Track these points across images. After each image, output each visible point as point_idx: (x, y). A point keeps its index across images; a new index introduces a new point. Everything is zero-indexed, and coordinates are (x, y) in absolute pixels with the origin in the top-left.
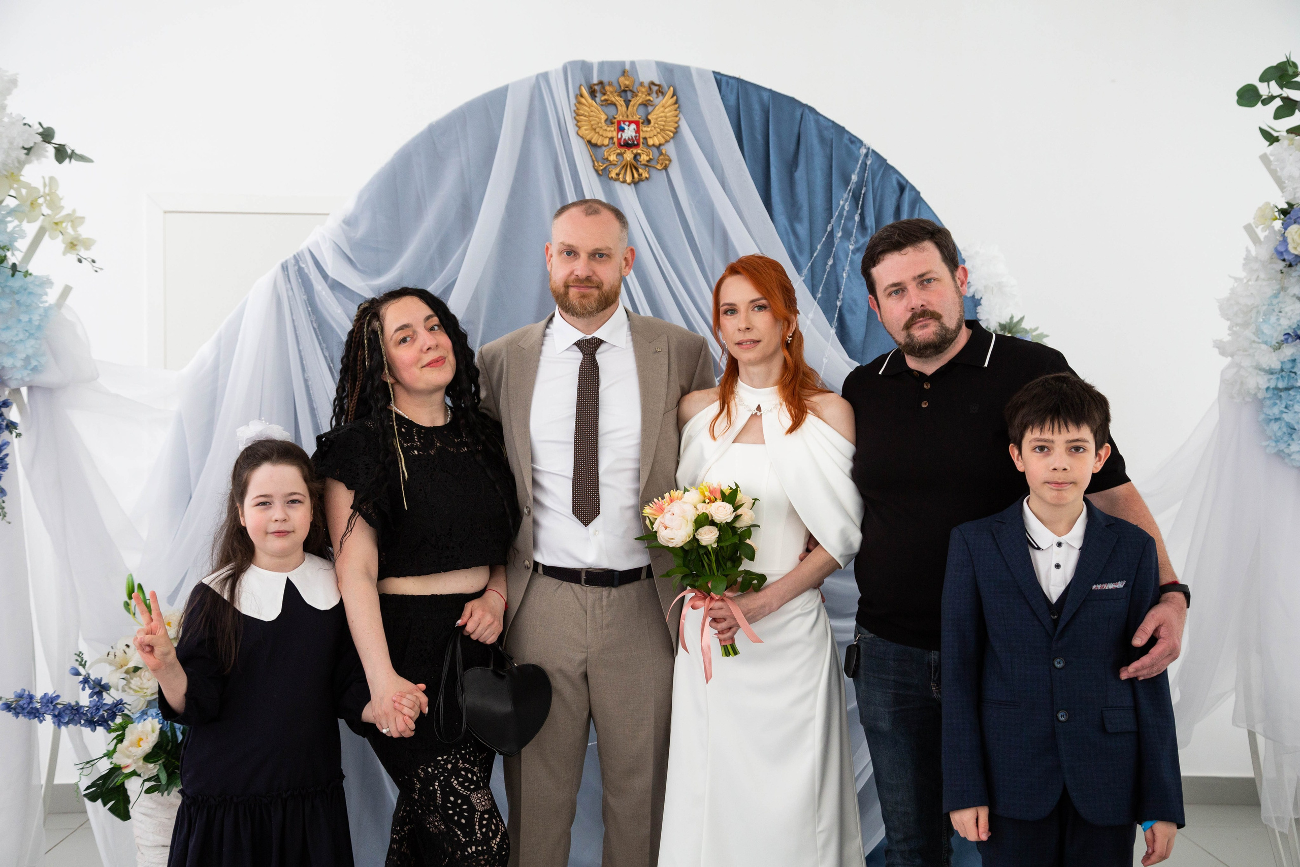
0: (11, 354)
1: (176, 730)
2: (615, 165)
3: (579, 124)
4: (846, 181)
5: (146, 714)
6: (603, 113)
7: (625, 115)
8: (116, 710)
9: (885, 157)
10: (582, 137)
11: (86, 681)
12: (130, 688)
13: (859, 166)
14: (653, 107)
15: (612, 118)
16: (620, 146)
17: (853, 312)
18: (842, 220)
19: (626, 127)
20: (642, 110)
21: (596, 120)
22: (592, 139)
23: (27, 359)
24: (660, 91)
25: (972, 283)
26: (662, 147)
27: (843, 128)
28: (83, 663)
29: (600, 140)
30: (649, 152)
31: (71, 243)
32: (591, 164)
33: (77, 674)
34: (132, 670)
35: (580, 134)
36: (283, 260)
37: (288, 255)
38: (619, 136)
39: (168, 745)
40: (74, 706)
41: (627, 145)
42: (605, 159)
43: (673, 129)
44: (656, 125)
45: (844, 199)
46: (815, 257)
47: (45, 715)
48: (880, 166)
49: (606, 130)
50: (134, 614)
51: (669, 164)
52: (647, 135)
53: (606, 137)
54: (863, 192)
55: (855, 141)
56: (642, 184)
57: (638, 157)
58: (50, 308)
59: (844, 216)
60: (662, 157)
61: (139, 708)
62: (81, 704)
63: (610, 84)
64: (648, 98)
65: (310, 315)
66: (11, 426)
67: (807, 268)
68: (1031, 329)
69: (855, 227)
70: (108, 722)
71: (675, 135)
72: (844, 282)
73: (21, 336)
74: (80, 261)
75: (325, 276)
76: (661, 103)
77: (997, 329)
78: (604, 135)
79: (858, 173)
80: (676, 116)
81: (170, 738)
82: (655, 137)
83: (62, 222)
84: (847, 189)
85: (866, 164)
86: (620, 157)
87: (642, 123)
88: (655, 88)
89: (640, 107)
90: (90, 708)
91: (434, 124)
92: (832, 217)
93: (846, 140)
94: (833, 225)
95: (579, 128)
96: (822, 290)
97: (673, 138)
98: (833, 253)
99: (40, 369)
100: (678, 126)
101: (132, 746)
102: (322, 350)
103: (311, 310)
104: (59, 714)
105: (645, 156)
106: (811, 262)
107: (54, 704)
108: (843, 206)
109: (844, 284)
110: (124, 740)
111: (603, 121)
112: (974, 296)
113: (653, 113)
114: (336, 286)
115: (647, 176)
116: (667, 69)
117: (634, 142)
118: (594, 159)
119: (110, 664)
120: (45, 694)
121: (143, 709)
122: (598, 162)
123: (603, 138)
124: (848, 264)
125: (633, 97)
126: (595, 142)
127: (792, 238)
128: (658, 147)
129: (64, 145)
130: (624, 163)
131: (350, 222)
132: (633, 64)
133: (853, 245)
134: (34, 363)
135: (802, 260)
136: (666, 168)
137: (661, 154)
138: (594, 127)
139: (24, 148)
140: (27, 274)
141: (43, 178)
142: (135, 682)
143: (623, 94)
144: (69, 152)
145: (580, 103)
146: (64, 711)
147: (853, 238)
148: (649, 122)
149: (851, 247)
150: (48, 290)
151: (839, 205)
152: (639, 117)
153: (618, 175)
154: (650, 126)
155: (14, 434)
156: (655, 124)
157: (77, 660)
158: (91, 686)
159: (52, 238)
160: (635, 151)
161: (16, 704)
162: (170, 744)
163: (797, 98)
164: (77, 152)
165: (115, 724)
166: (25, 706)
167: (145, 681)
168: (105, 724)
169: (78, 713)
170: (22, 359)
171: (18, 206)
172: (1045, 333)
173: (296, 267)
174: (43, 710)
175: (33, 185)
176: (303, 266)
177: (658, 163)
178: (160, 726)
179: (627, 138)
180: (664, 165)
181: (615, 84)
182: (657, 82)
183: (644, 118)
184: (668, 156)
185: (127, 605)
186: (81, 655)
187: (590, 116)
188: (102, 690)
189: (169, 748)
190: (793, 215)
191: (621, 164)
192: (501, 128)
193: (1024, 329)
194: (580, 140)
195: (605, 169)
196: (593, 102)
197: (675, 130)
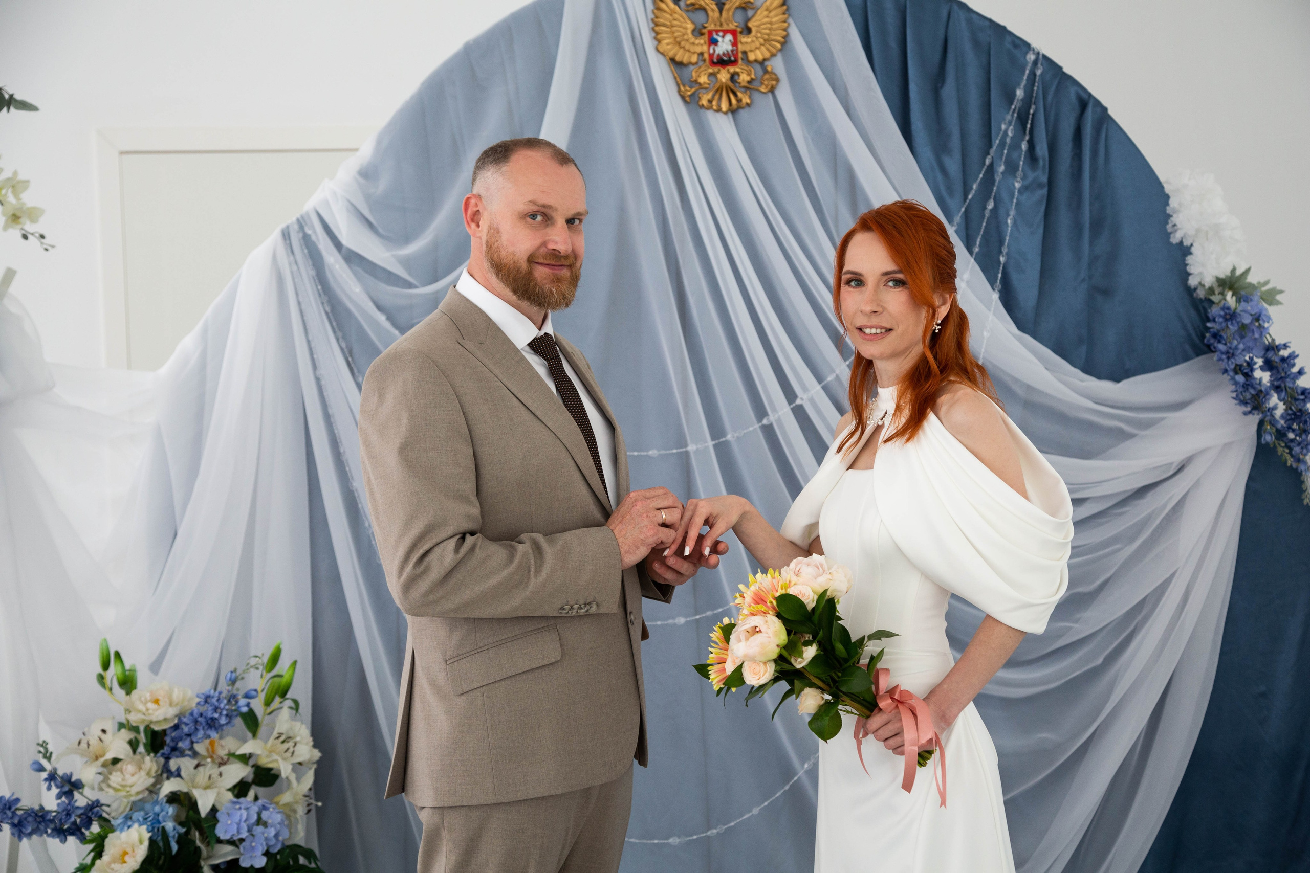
1: (171, 839)
2: (706, 88)
3: (659, 37)
4: (1009, 97)
5: (131, 818)
6: (689, 22)
7: (718, 23)
8: (93, 814)
9: (1060, 63)
10: (662, 54)
11: (52, 777)
12: (109, 786)
13: (1025, 78)
14: (753, 11)
15: (701, 27)
16: (713, 63)
17: (1021, 270)
18: (1004, 149)
19: (720, 39)
20: (740, 16)
21: (680, 31)
22: (675, 55)
25: (1179, 226)
26: (766, 63)
27: (1004, 28)
28: (48, 755)
29: (686, 56)
30: (750, 71)
31: (14, 215)
32: (675, 89)
33: (41, 769)
34: (110, 762)
35: (661, 50)
36: (283, 225)
37: (291, 220)
38: (711, 51)
39: (159, 858)
40: (37, 811)
41: (722, 62)
42: (692, 82)
43: (780, 39)
44: (759, 35)
45: (1007, 122)
46: (970, 200)
47: (2, 825)
48: (1054, 77)
49: (693, 44)
50: (111, 689)
51: (777, 85)
52: (747, 48)
53: (694, 53)
54: (1031, 111)
55: (1022, 45)
56: (742, 112)
57: (736, 77)
59: (1007, 145)
60: (767, 76)
61: (121, 810)
62: (47, 808)
65: (320, 295)
67: (960, 215)
68: (1259, 283)
69: (1023, 159)
70: (81, 829)
71: (784, 47)
72: (1009, 231)
74: (25, 237)
75: (338, 245)
76: (764, 5)
77: (1214, 286)
78: (692, 50)
79: (1025, 87)
80: (785, 22)
81: (162, 850)
82: (757, 50)
83: (1, 189)
84: (1010, 108)
85: (1035, 75)
86: (712, 78)
87: (741, 33)
89: (737, 11)
90: (58, 812)
91: (472, 43)
92: (990, 146)
93: (1007, 44)
94: (992, 157)
95: (659, 41)
96: (980, 242)
97: (780, 50)
98: (993, 194)
100: (788, 34)
101: (114, 862)
102: (338, 340)
104: (20, 822)
105: (745, 75)
106: (965, 206)
107: (12, 810)
108: (1006, 131)
109: (1008, 234)
110: (104, 853)
111: (689, 31)
112: (1181, 242)
113: (754, 19)
114: (352, 258)
115: (748, 101)
117: (730, 58)
118: (680, 82)
119: (82, 755)
121: (126, 813)
122: (684, 86)
123: (690, 54)
124: (1014, 207)
126: (680, 60)
127: (940, 177)
128: (762, 63)
130: (717, 86)
131: (367, 174)
133: (1019, 182)
135: (952, 204)
136: (772, 90)
137: (766, 71)
138: (678, 40)
142: (115, 778)
144: (7, 96)
145: (659, 9)
146: (26, 819)
147: (1020, 173)
148: (749, 31)
149: (1017, 185)
151: (1000, 129)
152: (736, 24)
153: (710, 101)
154: (751, 35)
157: (40, 752)
158: (59, 784)
160: (732, 69)
162: (163, 857)
164: (18, 97)
165: (91, 833)
167: (128, 776)
168: (78, 833)
169: (43, 820)
172: (1279, 288)
173: (301, 235)
176: (309, 232)
177: (762, 84)
178: (150, 834)
179: (721, 53)
180: (769, 87)
183: (742, 25)
184: (775, 74)
185: (101, 678)
186: (44, 745)
187: (672, 26)
188: (72, 788)
189: (161, 862)
190: (940, 147)
191: (714, 87)
192: (557, 45)
193: (1250, 284)
194: (661, 57)
195: (693, 94)
196: (677, 8)
197: (782, 40)
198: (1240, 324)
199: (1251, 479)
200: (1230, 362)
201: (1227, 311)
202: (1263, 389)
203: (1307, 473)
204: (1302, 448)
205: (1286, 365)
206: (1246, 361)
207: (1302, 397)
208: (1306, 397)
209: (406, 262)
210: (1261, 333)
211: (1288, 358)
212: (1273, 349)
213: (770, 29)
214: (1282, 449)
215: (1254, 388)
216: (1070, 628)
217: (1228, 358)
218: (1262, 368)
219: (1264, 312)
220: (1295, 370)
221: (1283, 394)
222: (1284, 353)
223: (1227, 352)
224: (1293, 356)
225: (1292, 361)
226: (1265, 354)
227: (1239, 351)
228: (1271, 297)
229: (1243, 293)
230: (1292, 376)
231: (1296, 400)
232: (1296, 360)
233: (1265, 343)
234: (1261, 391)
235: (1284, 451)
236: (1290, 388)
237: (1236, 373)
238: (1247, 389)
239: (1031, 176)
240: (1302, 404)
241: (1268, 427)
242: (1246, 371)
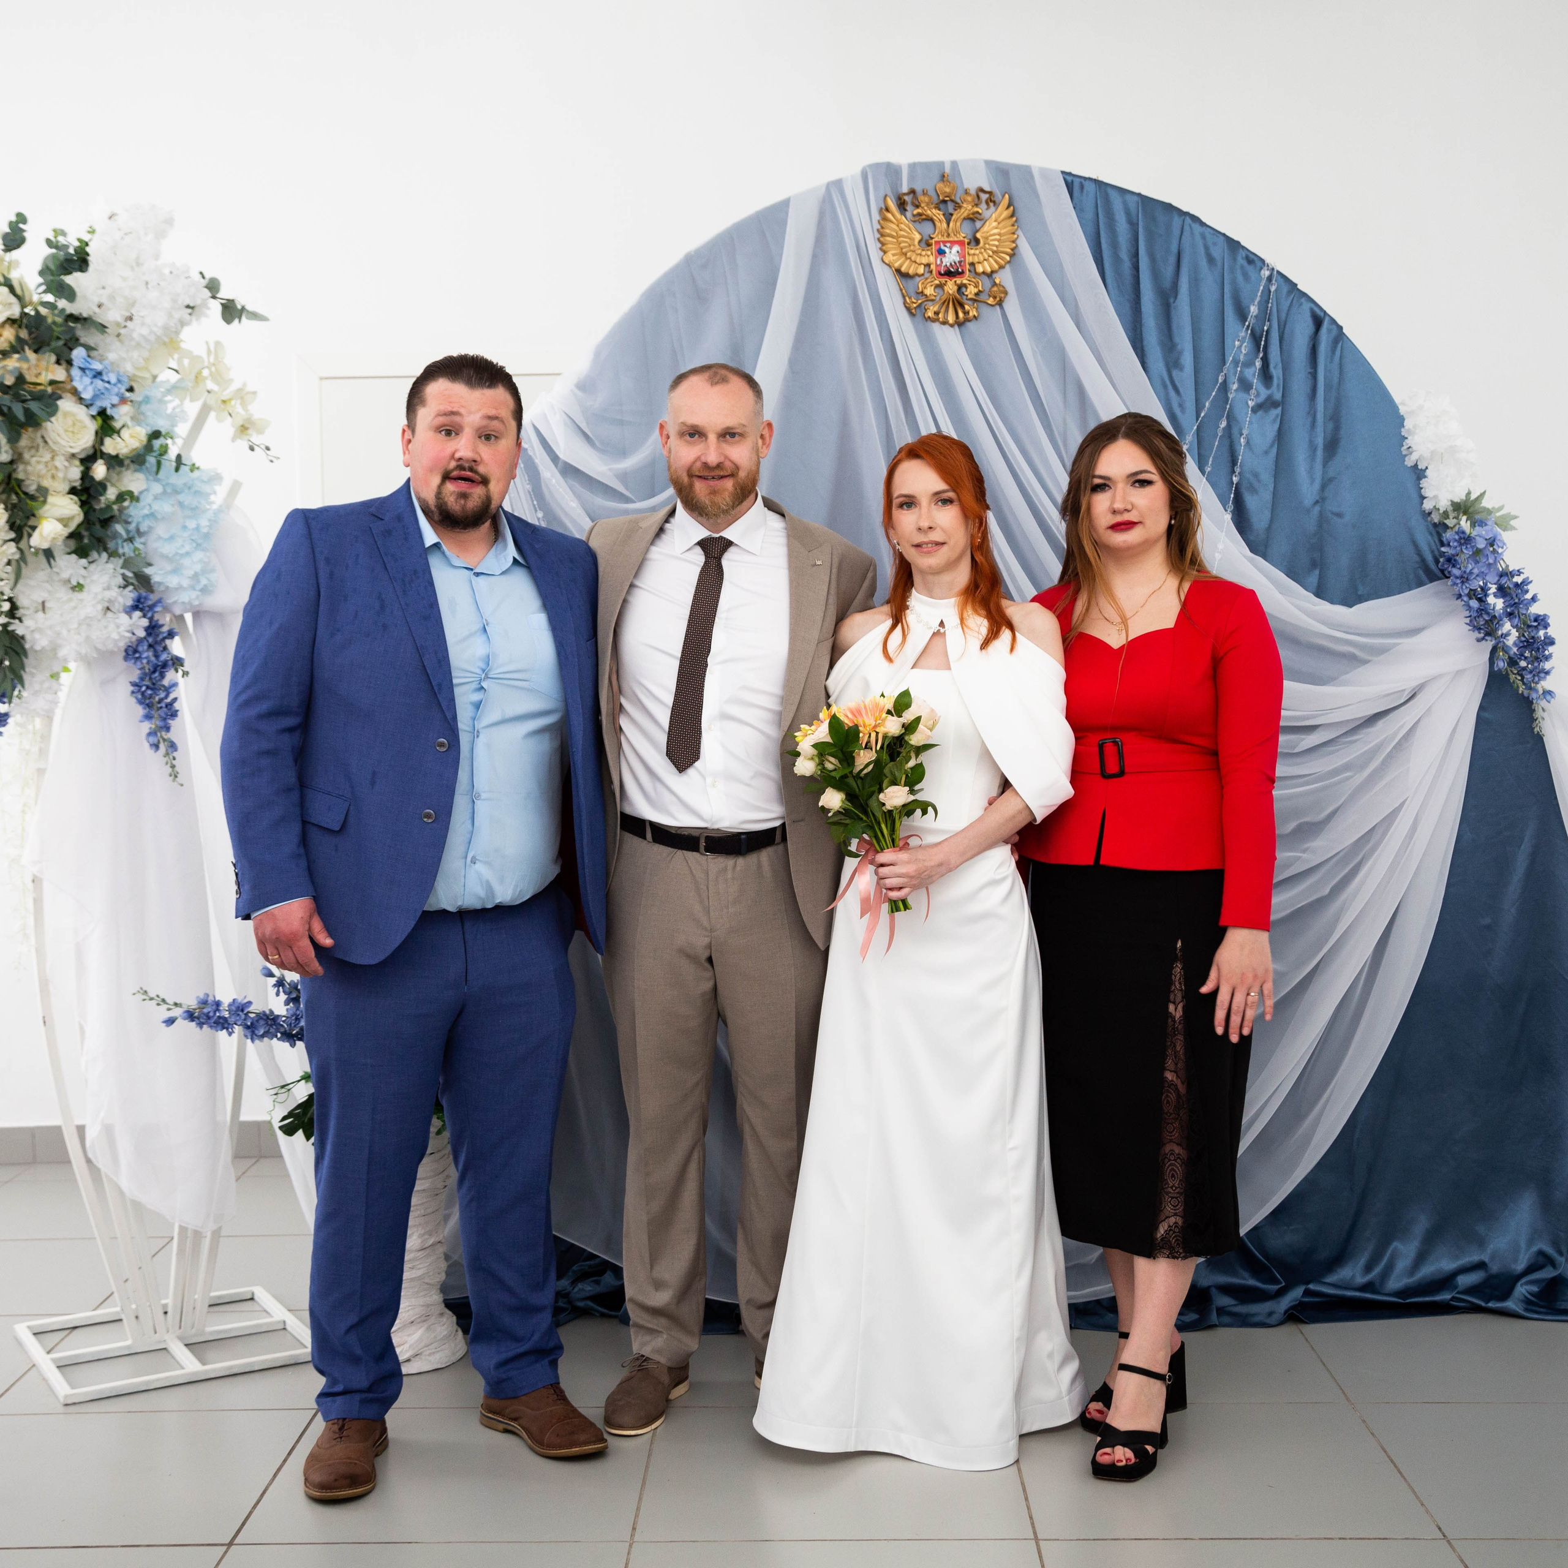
0: (176, 571)
2: (932, 300)
3: (884, 248)
4: (1242, 315)
6: (916, 232)
7: (946, 234)
9: (1295, 281)
10: (888, 265)
11: (281, 984)
13: (1259, 294)
14: (982, 222)
15: (928, 237)
16: (940, 275)
17: (1253, 490)
18: (1238, 367)
19: (947, 250)
20: (967, 229)
22: (901, 265)
23: (196, 577)
24: (991, 201)
25: (1414, 448)
26: (994, 275)
27: (1238, 243)
29: (913, 267)
30: (978, 283)
31: (242, 426)
32: (901, 301)
33: (271, 974)
35: (887, 262)
38: (939, 262)
40: (268, 1014)
41: (949, 274)
42: (918, 293)
43: (1009, 250)
44: (987, 246)
45: (1240, 339)
46: (1203, 419)
47: (235, 1026)
48: (1289, 292)
49: (921, 255)
51: (1005, 297)
52: (976, 260)
53: (921, 264)
54: (1266, 328)
55: (1254, 260)
56: (968, 324)
57: (964, 289)
58: (220, 510)
59: (1241, 362)
60: (995, 289)
62: (276, 1013)
63: (925, 193)
64: (976, 209)
65: (536, 510)
66: (177, 662)
67: (1192, 433)
68: (1493, 508)
69: (1256, 376)
71: (1012, 259)
72: (1242, 451)
73: (187, 548)
74: (252, 449)
75: (555, 458)
76: (994, 216)
77: (1449, 510)
78: (918, 261)
79: (1259, 303)
80: (1014, 233)
82: (985, 262)
83: (230, 400)
84: (1244, 325)
85: (1270, 292)
86: (939, 290)
87: (969, 244)
88: (984, 197)
89: (965, 221)
90: (287, 1017)
91: (693, 253)
92: (1224, 364)
93: (1242, 259)
94: (1225, 374)
95: (885, 252)
96: (1212, 462)
97: (1009, 262)
98: (1226, 412)
99: (211, 589)
100: (1017, 246)
103: (538, 504)
104: (252, 1024)
105: (972, 287)
106: (1197, 424)
107: (245, 1012)
108: (1240, 347)
109: (1241, 454)
111: (916, 242)
112: (1416, 465)
113: (982, 230)
114: (569, 471)
115: (976, 314)
116: (1001, 171)
117: (957, 269)
118: (905, 294)
120: (234, 1000)
122: (910, 298)
123: (916, 265)
124: (1247, 426)
125: (955, 210)
126: (906, 271)
127: (1172, 393)
128: (990, 275)
129: (233, 301)
130: (944, 297)
131: (585, 386)
132: (954, 164)
133: (1253, 400)
134: (204, 582)
135: (1184, 421)
136: (1000, 303)
137: (995, 284)
138: (904, 250)
139: (188, 307)
140: (193, 468)
141: (207, 343)
143: (942, 206)
144: (239, 307)
145: (885, 219)
146: (257, 1021)
147: (1253, 391)
148: (977, 241)
149: (1251, 404)
150: (217, 488)
151: (1234, 345)
152: (963, 235)
153: (937, 313)
154: (978, 247)
155: (180, 673)
156: (985, 244)
158: (287, 990)
159: (219, 420)
160: (959, 281)
161: (199, 1012)
163: (1175, 204)
164: (249, 308)
166: (211, 1014)
169: (274, 1024)
170: (189, 577)
171: (179, 381)
172: (1514, 513)
174: (232, 1020)
175: (196, 353)
177: (990, 296)
179: (948, 264)
180: (998, 299)
181: (932, 193)
182: (987, 188)
183: (970, 236)
184: (1003, 287)
187: (897, 237)
190: (1172, 362)
191: (940, 299)
192: (781, 256)
193: (1485, 508)
194: (887, 268)
195: (919, 306)
196: (903, 217)
197: (1012, 252)
198: (1475, 549)
199: (1482, 708)
200: (1464, 587)
201: (1462, 536)
202: (1497, 615)
203: (1539, 701)
204: (1534, 676)
205: (1520, 591)
206: (1480, 586)
207: (1535, 624)
208: (1539, 624)
209: (623, 477)
210: (1496, 558)
211: (1521, 583)
212: (1506, 574)
213: (999, 240)
214: (1514, 676)
215: (1488, 614)
216: (1299, 858)
217: (1463, 582)
218: (1495, 596)
219: (1498, 538)
220: (1529, 596)
221: (1516, 621)
222: (1518, 579)
223: (1462, 577)
224: (1526, 582)
225: (1525, 587)
226: (1499, 580)
227: (1474, 576)
228: (1505, 523)
229: (1477, 517)
230: (1525, 602)
231: (1529, 626)
232: (1529, 587)
233: (1499, 569)
234: (1495, 617)
235: (1516, 678)
236: (1523, 614)
237: (1470, 598)
238: (1481, 614)
239: (1264, 393)
240: (1535, 632)
241: (1501, 654)
242: (1480, 596)
